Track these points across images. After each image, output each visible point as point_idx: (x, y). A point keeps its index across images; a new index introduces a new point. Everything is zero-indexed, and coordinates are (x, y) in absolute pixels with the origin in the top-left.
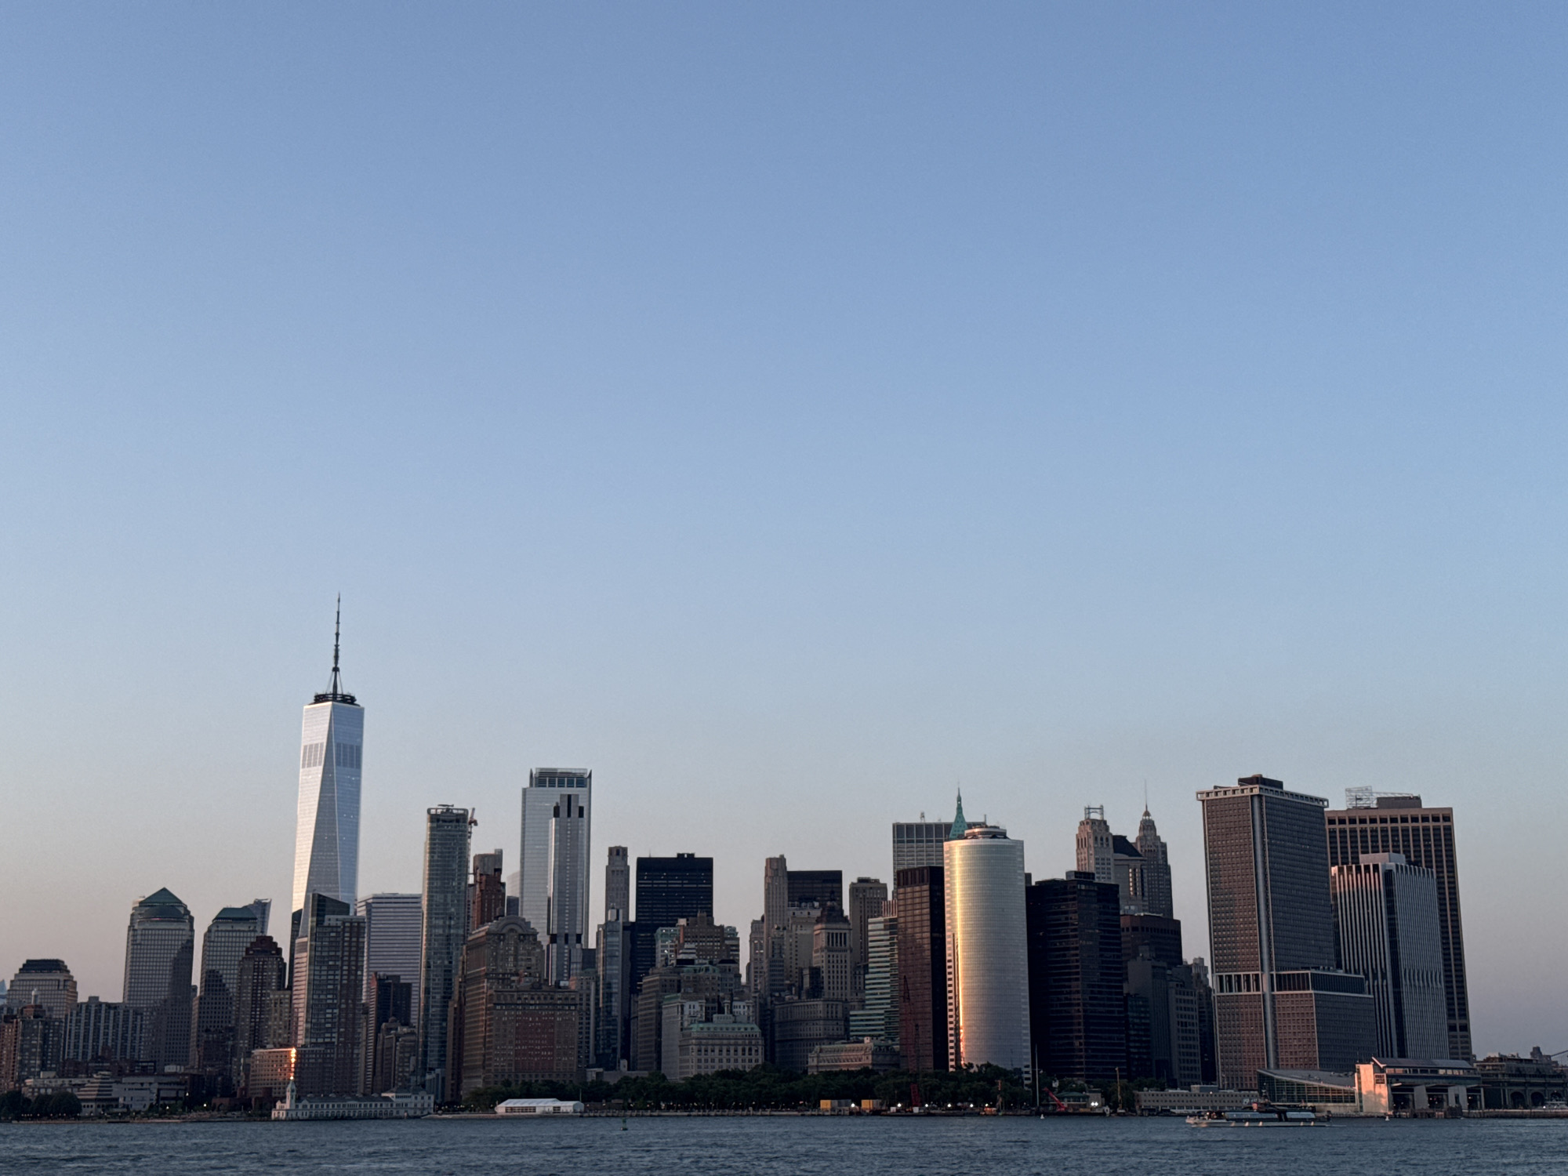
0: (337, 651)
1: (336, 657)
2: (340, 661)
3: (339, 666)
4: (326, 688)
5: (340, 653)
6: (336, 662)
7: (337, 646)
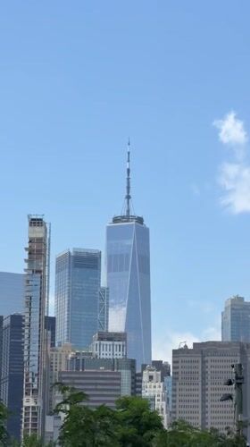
0: (128, 183)
1: (128, 188)
2: (131, 190)
3: (130, 194)
4: (121, 212)
5: (131, 186)
6: (128, 192)
7: (128, 179)
